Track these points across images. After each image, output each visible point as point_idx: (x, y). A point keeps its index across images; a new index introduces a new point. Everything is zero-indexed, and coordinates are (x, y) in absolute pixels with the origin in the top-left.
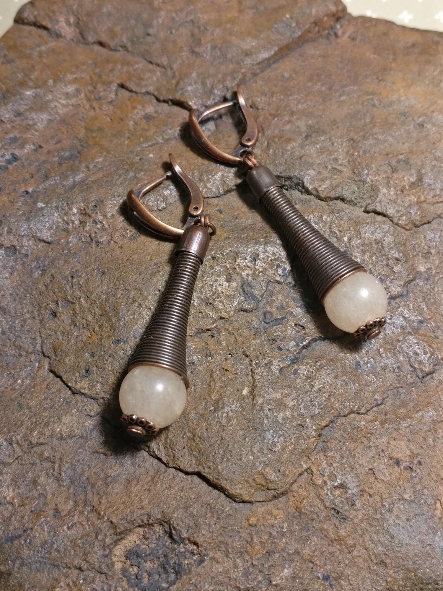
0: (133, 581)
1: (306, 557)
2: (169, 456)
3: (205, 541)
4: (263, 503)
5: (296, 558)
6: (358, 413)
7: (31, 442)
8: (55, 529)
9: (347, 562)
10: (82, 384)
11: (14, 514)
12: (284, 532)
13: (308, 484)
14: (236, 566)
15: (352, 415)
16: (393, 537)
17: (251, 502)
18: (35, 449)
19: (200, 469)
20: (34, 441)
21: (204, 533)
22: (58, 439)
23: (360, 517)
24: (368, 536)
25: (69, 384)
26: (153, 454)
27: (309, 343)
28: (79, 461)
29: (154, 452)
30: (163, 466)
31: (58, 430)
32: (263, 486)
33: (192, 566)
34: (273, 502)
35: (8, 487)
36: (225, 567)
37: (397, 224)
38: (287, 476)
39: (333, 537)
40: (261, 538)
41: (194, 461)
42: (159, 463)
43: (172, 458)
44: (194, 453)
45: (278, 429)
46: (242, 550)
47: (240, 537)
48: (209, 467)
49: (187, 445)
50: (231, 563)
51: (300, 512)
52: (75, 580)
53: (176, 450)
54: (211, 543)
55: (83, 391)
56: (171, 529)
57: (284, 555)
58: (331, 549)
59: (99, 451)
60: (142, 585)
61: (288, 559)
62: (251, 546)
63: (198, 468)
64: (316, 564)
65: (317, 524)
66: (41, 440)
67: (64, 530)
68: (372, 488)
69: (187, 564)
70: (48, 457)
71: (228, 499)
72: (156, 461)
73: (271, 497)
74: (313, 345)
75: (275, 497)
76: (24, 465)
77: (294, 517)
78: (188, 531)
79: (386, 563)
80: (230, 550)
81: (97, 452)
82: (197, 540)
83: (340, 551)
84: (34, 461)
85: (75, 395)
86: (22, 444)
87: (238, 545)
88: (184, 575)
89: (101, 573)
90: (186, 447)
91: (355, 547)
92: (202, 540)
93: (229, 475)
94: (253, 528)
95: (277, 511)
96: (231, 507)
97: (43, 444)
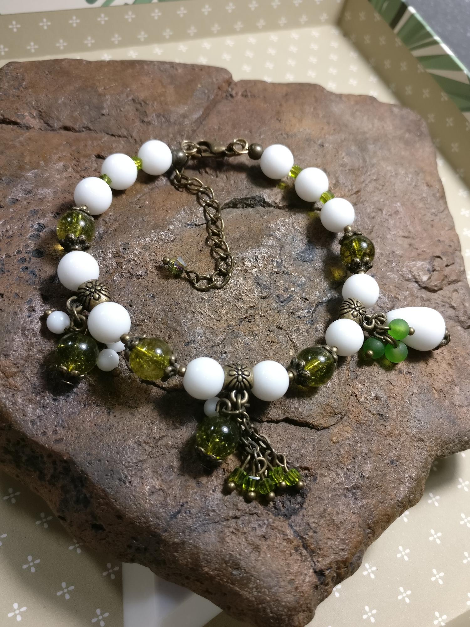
0: (274, 512)
1: (376, 452)
3: (312, 464)
4: (335, 425)
5: (371, 454)
7: (155, 438)
8: (204, 496)
9: (400, 446)
10: (174, 383)
11: (167, 497)
12: (357, 440)
13: (356, 403)
14: (338, 474)
16: (419, 421)
17: (328, 427)
18: (160, 442)
19: (287, 415)
20: (157, 437)
21: (309, 459)
22: (173, 429)
23: (395, 414)
24: (404, 425)
25: (164, 386)
27: (315, 308)
31: (171, 422)
32: (332, 413)
33: (311, 485)
34: (341, 422)
35: (153, 478)
36: (331, 477)
38: (343, 402)
39: (386, 433)
40: (345, 449)
41: (280, 412)
46: (337, 462)
47: (332, 453)
48: (293, 412)
50: (334, 473)
51: (360, 423)
52: (236, 527)
54: (316, 464)
55: (177, 388)
57: (364, 455)
58: (387, 442)
60: (282, 512)
61: (366, 457)
62: (342, 457)
63: (285, 415)
64: (383, 455)
65: (373, 428)
66: (162, 434)
67: (211, 494)
68: (394, 393)
69: (307, 485)
70: (172, 445)
71: (313, 430)
73: (339, 419)
74: (318, 308)
75: (341, 418)
76: (156, 458)
77: (358, 428)
78: (298, 462)
79: (422, 439)
80: (330, 465)
82: (307, 465)
83: (393, 441)
84: (162, 451)
86: (149, 442)
87: (333, 459)
88: (308, 493)
89: (253, 514)
91: (400, 435)
92: (310, 464)
93: (309, 413)
94: (337, 445)
95: (346, 427)
96: (317, 435)
97: (164, 437)
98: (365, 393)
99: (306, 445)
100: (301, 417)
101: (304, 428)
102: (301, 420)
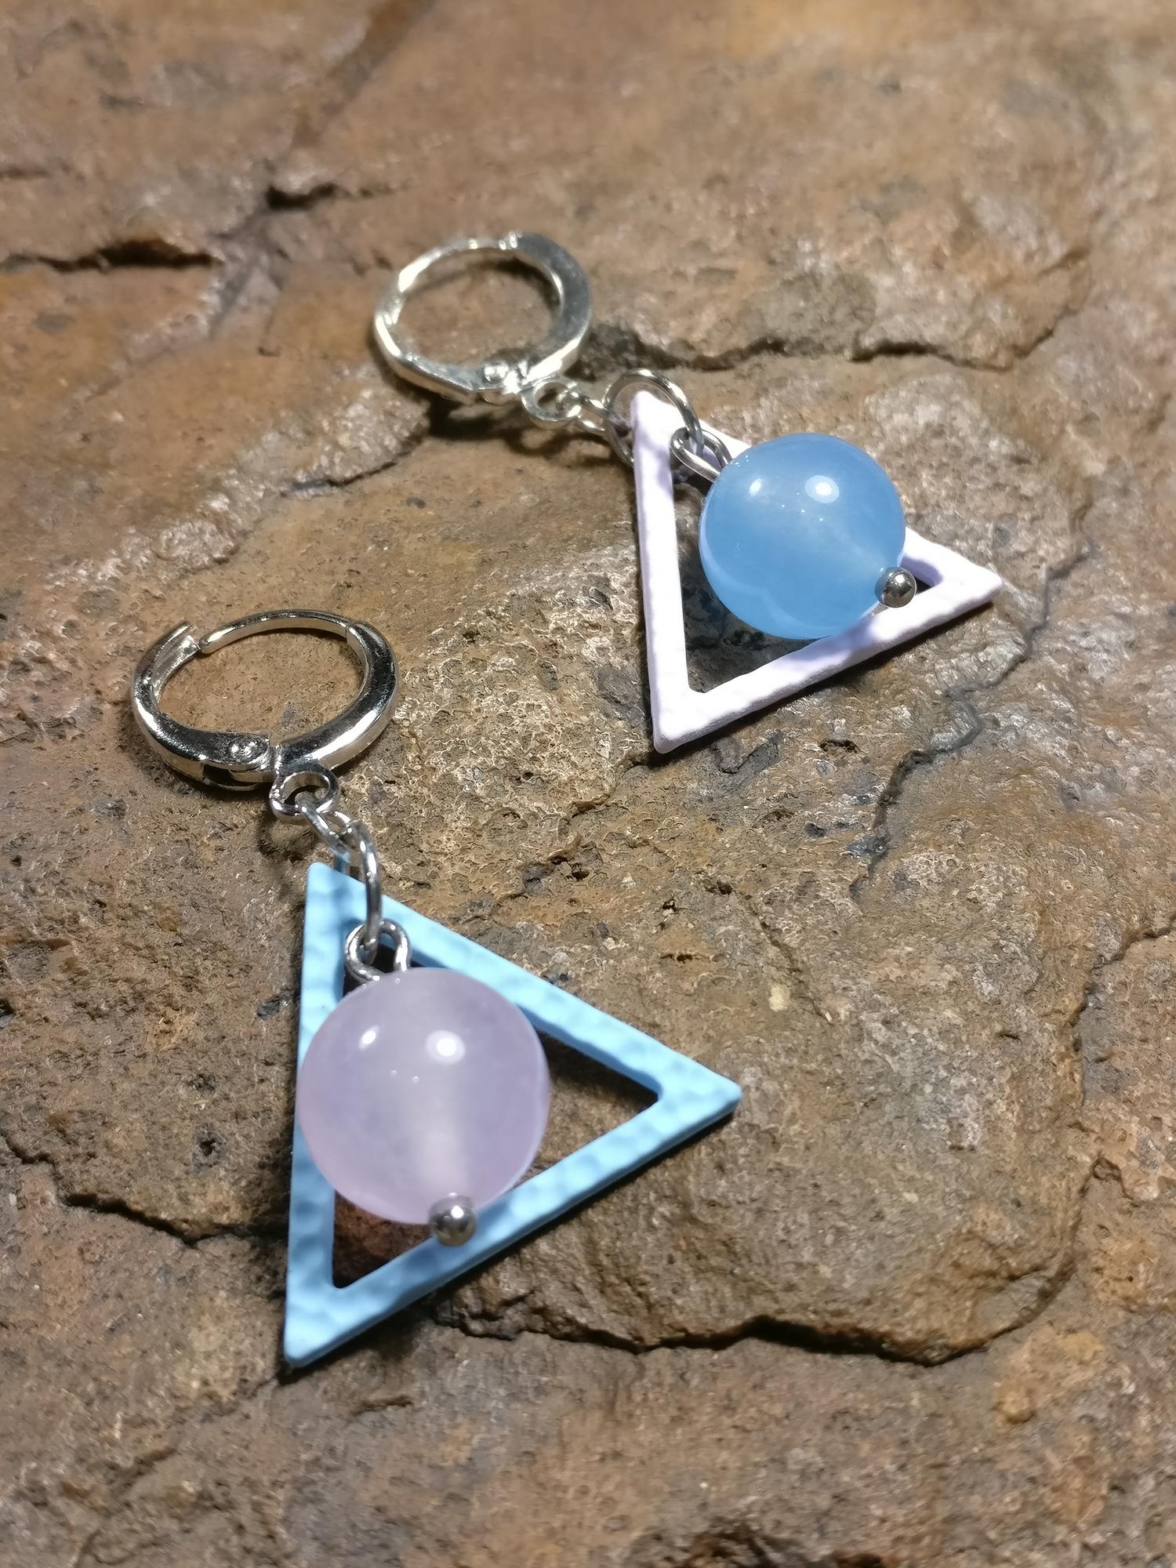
2: (629, 1310)
3: (898, 1540)
4: (1016, 1333)
6: (1151, 936)
7: (113, 1467)
10: (211, 1198)
12: (1131, 1397)
13: (1122, 1212)
15: (1138, 948)
17: (977, 1347)
18: (141, 1486)
19: (763, 1305)
20: (124, 1461)
21: (879, 1512)
22: (207, 1418)
25: (163, 1216)
26: (567, 1329)
27: (893, 782)
28: (316, 1461)
29: (570, 1321)
30: (623, 1358)
31: (195, 1384)
32: (992, 1274)
34: (1044, 1317)
37: (968, 363)
38: (1049, 1212)
40: (1070, 1448)
41: (727, 1291)
42: (605, 1354)
43: (644, 1312)
44: (714, 1261)
45: (943, 1073)
46: (1030, 1515)
47: (1002, 1475)
48: (790, 1288)
49: (677, 1248)
51: (1143, 1309)
53: (647, 1278)
54: (917, 1539)
55: (224, 1219)
56: (759, 1553)
59: (373, 1398)
62: (1055, 1490)
63: (750, 1305)
66: (151, 1445)
70: (202, 1496)
71: (900, 1367)
72: (589, 1350)
73: (1032, 1302)
74: (908, 786)
75: (1046, 1297)
77: (1137, 1334)
78: (823, 1533)
80: (992, 1535)
81: (369, 1407)
82: (870, 1548)
84: (152, 1528)
85: (200, 1244)
86: (86, 1487)
87: (1009, 1502)
90: (677, 1255)
92: (886, 1541)
93: (870, 1282)
94: (1028, 1429)
95: (1072, 1338)
96: (923, 1388)
97: (160, 1456)
98: (1161, 1157)
99: (865, 1448)
100: (832, 1307)
101: (852, 1360)
102: (836, 1321)
